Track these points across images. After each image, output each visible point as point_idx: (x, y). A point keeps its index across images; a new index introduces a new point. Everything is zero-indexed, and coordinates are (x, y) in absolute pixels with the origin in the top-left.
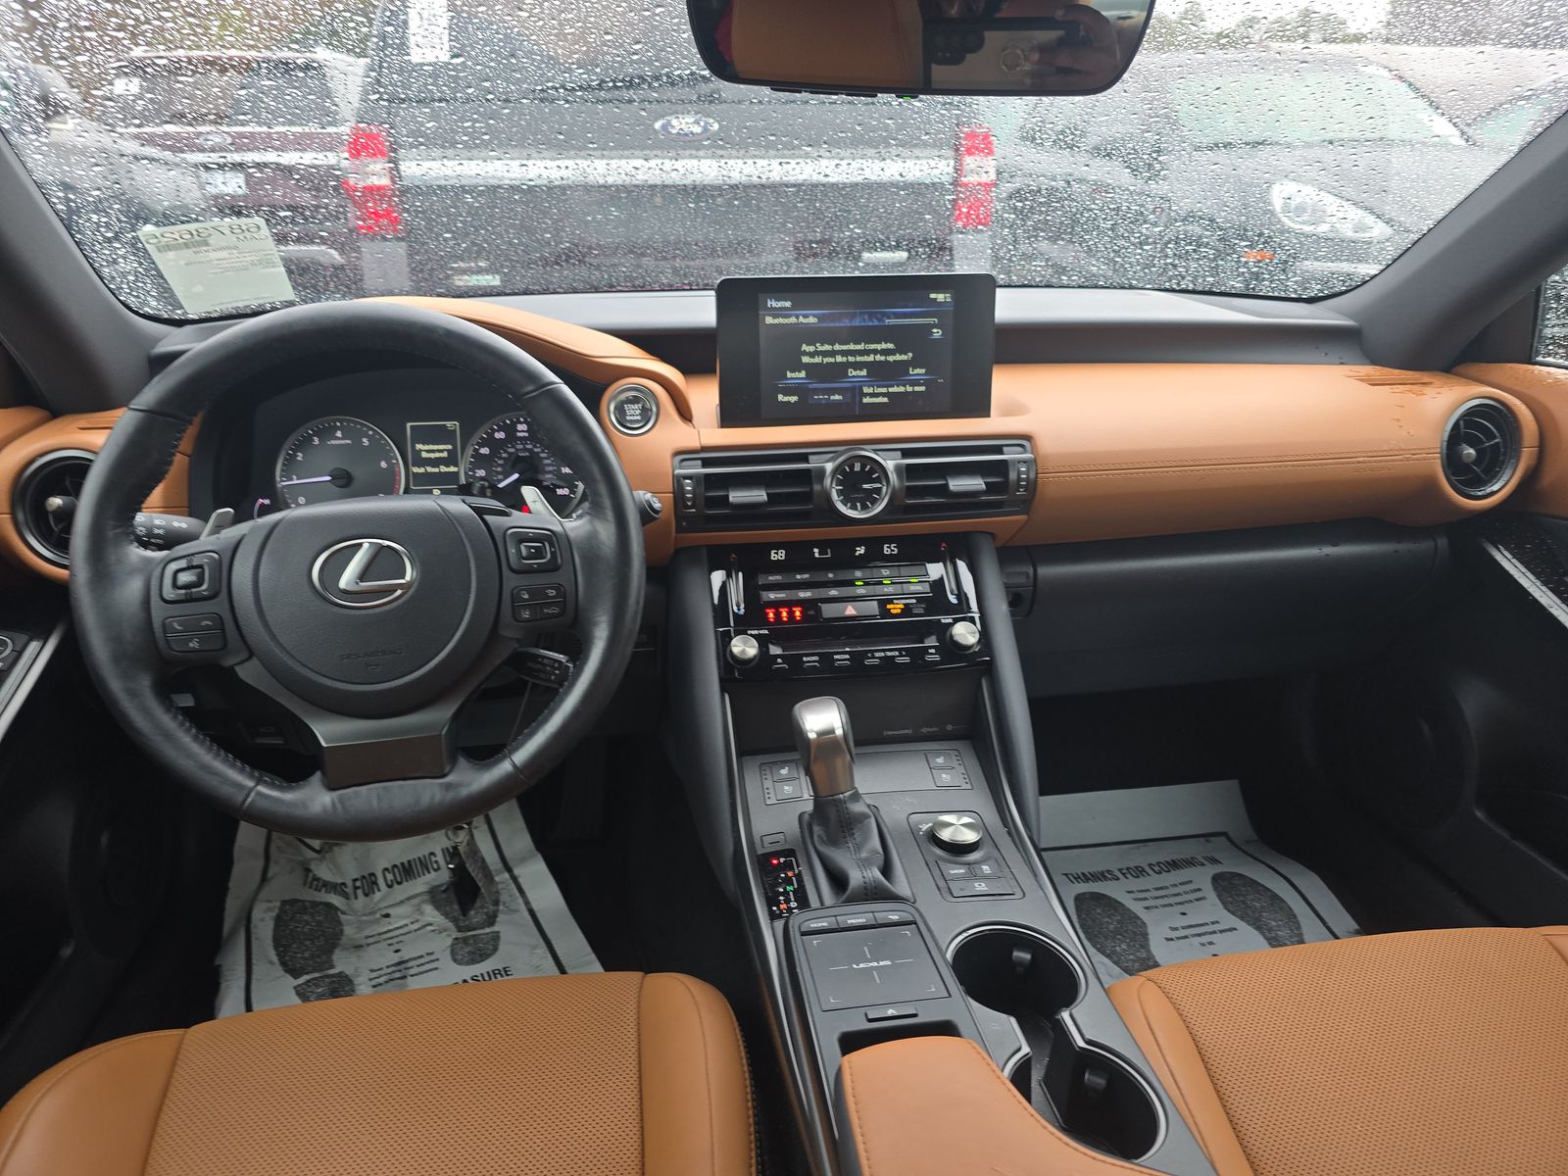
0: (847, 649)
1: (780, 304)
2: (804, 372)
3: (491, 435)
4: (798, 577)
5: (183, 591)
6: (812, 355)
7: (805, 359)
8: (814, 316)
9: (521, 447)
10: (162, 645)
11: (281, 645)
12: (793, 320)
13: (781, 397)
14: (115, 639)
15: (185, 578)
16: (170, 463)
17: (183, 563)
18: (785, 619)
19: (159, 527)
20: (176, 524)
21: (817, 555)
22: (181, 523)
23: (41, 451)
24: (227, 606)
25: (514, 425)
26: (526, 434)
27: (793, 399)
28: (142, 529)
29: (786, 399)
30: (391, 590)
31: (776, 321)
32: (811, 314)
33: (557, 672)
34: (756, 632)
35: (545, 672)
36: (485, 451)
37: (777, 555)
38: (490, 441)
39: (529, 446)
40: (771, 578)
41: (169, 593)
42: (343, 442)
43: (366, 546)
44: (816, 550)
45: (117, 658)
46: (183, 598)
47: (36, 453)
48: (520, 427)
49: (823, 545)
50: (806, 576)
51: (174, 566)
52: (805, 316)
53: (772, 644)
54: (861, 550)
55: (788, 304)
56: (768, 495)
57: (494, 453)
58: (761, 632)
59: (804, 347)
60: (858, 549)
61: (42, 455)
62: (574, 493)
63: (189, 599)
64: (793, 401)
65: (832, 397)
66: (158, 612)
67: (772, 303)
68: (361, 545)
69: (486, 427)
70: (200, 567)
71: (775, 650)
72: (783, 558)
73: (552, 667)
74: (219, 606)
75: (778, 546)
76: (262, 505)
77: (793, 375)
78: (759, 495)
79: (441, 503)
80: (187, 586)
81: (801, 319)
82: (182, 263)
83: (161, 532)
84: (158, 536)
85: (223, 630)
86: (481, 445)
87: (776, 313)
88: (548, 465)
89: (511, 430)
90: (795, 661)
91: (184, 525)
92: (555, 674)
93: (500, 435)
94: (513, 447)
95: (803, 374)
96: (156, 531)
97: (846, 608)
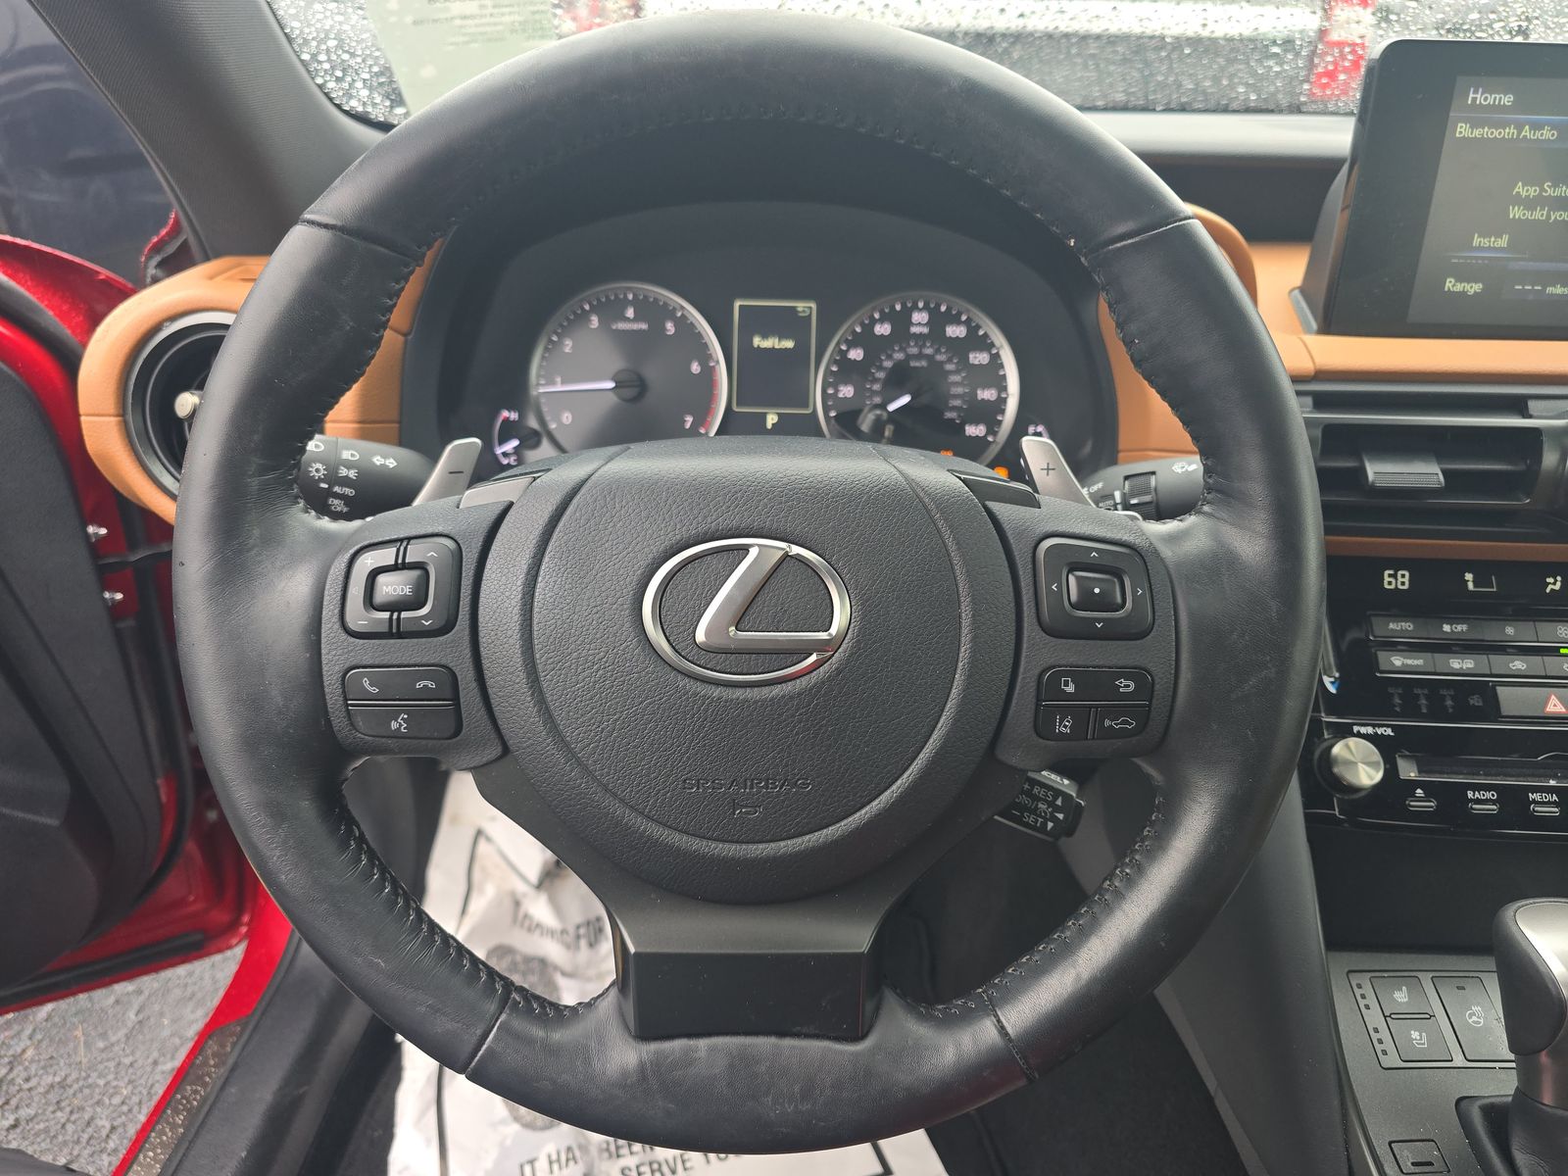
0: (1552, 783)
1: (1491, 99)
2: (1506, 238)
3: (868, 328)
4: (1447, 628)
5: (386, 615)
6: (1530, 204)
7: (1516, 212)
8: (1553, 126)
9: (914, 350)
10: (338, 720)
11: (567, 745)
12: (1510, 132)
13: (1450, 284)
14: (249, 702)
15: (392, 586)
16: (377, 343)
17: (386, 557)
18: (1424, 711)
19: (349, 465)
20: (378, 460)
21: (1471, 586)
22: (387, 459)
23: (172, 312)
24: (467, 652)
25: (907, 313)
26: (925, 330)
27: (1474, 288)
28: (319, 466)
29: (1459, 287)
30: (802, 651)
31: (1477, 133)
32: (1548, 123)
33: (1061, 816)
34: (1370, 730)
35: (1035, 811)
36: (856, 354)
37: (1398, 581)
38: (867, 339)
39: (929, 351)
40: (1392, 626)
41: (358, 616)
42: (636, 326)
43: (753, 552)
44: (1469, 577)
45: (251, 742)
46: (384, 629)
47: (164, 315)
48: (917, 317)
49: (1483, 570)
50: (1461, 628)
51: (369, 561)
52: (1536, 126)
53: (1403, 757)
54: (1554, 584)
55: (1507, 100)
56: (1444, 472)
57: (871, 358)
58: (1380, 731)
59: (1520, 189)
60: (1550, 580)
61: (173, 318)
62: (995, 434)
63: (395, 632)
64: (1471, 292)
65: (1550, 290)
66: (336, 652)
67: (1478, 97)
68: (745, 549)
69: (862, 314)
70: (419, 566)
71: (1408, 771)
72: (1406, 587)
73: (1052, 804)
74: (451, 650)
75: (1397, 564)
76: (506, 420)
77: (1485, 242)
78: (1426, 472)
79: (903, 467)
80: (395, 606)
81: (1526, 132)
82: (409, 19)
83: (352, 474)
84: (345, 482)
85: (456, 698)
86: (852, 345)
87: (1481, 116)
88: (956, 384)
89: (901, 322)
90: (1451, 798)
91: (391, 463)
92: (1054, 819)
93: (883, 329)
94: (902, 349)
95: (1503, 242)
96: (343, 472)
97: (1547, 699)
